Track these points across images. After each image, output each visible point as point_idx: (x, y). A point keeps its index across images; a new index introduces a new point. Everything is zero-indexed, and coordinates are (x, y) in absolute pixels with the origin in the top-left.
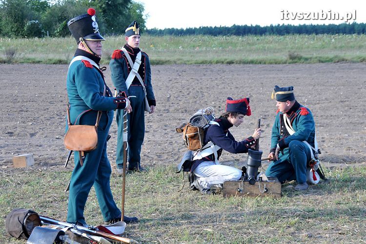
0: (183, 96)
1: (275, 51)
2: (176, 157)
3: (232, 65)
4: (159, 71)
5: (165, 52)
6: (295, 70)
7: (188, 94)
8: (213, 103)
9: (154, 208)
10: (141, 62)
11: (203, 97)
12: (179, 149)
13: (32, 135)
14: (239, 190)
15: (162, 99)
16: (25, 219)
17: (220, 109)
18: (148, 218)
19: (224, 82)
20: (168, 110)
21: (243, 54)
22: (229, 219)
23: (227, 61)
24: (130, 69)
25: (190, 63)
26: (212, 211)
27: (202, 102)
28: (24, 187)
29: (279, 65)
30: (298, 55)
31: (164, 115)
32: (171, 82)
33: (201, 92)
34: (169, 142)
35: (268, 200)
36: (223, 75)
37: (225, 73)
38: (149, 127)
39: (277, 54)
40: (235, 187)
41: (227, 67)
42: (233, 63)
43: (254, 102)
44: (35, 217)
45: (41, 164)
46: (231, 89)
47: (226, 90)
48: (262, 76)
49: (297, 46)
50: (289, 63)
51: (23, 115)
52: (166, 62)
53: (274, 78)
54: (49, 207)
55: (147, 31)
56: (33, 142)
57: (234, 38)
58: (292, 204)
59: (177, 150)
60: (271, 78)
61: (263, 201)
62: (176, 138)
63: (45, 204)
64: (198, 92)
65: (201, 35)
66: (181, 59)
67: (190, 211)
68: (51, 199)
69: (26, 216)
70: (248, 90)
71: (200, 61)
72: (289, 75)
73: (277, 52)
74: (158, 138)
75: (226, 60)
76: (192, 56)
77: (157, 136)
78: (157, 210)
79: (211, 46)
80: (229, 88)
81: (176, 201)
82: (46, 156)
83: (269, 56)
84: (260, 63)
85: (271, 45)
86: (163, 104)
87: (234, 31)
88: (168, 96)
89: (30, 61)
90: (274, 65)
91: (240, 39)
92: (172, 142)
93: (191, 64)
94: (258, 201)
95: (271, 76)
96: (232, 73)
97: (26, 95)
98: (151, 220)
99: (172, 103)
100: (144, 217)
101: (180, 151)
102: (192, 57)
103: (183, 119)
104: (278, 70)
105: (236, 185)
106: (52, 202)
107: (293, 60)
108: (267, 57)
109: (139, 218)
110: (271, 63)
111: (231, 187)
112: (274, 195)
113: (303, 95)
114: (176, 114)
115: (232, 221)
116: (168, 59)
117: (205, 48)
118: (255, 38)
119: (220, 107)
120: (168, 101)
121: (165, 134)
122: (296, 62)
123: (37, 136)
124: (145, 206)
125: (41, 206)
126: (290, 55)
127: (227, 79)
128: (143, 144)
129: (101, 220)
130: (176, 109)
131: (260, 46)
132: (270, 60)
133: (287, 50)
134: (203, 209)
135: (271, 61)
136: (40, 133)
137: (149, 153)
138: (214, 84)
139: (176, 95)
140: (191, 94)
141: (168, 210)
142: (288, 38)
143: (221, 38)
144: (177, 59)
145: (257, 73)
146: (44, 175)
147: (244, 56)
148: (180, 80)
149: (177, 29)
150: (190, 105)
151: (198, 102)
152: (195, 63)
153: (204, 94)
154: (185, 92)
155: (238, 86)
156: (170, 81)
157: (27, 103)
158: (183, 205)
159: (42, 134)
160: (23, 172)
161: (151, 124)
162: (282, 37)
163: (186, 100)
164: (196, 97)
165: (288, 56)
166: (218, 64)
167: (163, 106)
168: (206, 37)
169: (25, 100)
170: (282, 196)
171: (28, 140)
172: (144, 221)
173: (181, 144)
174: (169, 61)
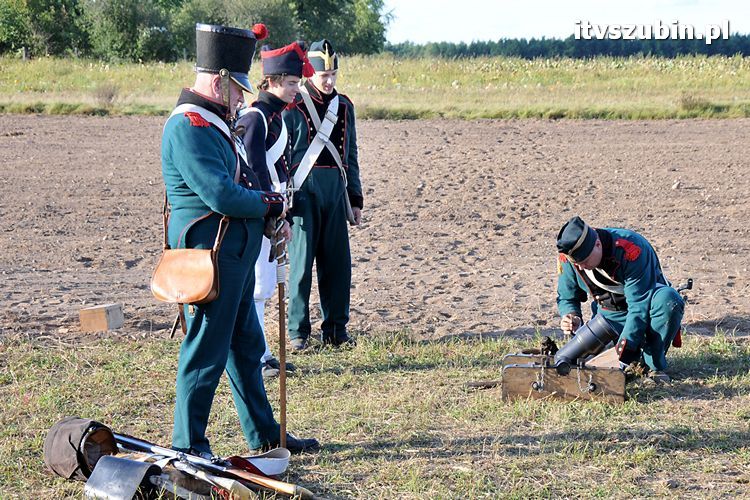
0: (450, 185)
1: (654, 92)
2: (417, 315)
3: (562, 120)
4: (406, 133)
5: (422, 94)
6: (690, 133)
7: (462, 182)
8: (512, 201)
9: (355, 420)
10: (336, 119)
11: (491, 187)
12: (425, 298)
13: (130, 264)
14: (535, 386)
15: (406, 192)
16: (84, 441)
17: (525, 213)
18: (340, 442)
19: (540, 156)
20: (414, 215)
21: (586, 99)
22: (509, 446)
23: (551, 111)
24: (314, 133)
25: (472, 116)
26: (476, 430)
27: (489, 198)
28: (97, 372)
29: (659, 122)
30: (700, 99)
31: (405, 225)
32: (428, 157)
33: (489, 177)
34: (407, 281)
35: (594, 408)
36: (538, 142)
37: (545, 137)
38: (370, 250)
39: (659, 99)
40: (529, 379)
41: (550, 125)
42: (562, 116)
43: (598, 200)
44: (104, 436)
45: (139, 325)
46: (553, 171)
47: (542, 173)
48: (622, 146)
49: (700, 80)
50: (682, 118)
51: (118, 222)
52: (423, 113)
53: (646, 149)
54: (140, 415)
55: (390, 49)
56: (130, 281)
57: (569, 65)
58: (645, 416)
59: (421, 299)
60: (639, 149)
61: (585, 411)
62: (422, 274)
63: (134, 409)
64: (483, 177)
65: (500, 56)
66: (455, 108)
67: (430, 428)
68: (147, 399)
69: (84, 435)
70: (588, 174)
71: (493, 112)
72: (679, 144)
73: (658, 94)
74: (386, 273)
75: (549, 110)
76: (477, 101)
77: (384, 269)
78: (361, 424)
79: (518, 82)
80: (549, 169)
81: (403, 407)
82: (150, 309)
83: (640, 103)
84: (621, 118)
85: (646, 79)
86: (407, 203)
87: (572, 49)
88: (420, 186)
89: (145, 112)
90: (650, 122)
91: (581, 65)
92: (413, 283)
93: (474, 118)
94: (574, 410)
95: (639, 144)
96: (557, 138)
97: (128, 181)
98: (348, 447)
99: (427, 201)
100: (332, 441)
101: (427, 301)
102: (478, 104)
103: (443, 235)
104: (657, 133)
105: (529, 374)
106: (148, 405)
107: (689, 110)
108: (635, 103)
109: (321, 442)
110: (643, 118)
111: (519, 380)
112: (609, 397)
113: (702, 185)
114: (431, 223)
115: (513, 452)
116: (427, 107)
117: (506, 84)
118: (613, 65)
119: (523, 209)
120: (419, 195)
121: (402, 265)
122: (695, 116)
123: (140, 266)
124: (338, 416)
125: (126, 413)
126: (684, 101)
127: (547, 150)
128: (354, 287)
129: (243, 444)
130: (431, 214)
131: (623, 81)
132: (641, 111)
133: (679, 90)
134: (458, 425)
135: (643, 114)
136: (146, 260)
137: (361, 305)
138: (518, 160)
139: (436, 184)
140: (468, 181)
141: (383, 426)
142: (682, 65)
143: (541, 64)
144: (445, 109)
145: (612, 138)
146: (140, 347)
147: (587, 101)
148: (448, 153)
149: (453, 45)
150: (463, 204)
151: (481, 198)
152: (484, 117)
153: (496, 181)
154: (455, 177)
155: (568, 165)
156: (427, 153)
157: (130, 198)
158: (416, 416)
159: (151, 263)
160: (98, 340)
161: (375, 244)
162: (669, 62)
163: (457, 195)
164: (477, 188)
165: (680, 104)
166: (532, 119)
167: (406, 206)
168: (511, 62)
169: (125, 192)
170: (626, 399)
171: (119, 274)
172: (332, 448)
173: (431, 288)
174: (428, 111)
